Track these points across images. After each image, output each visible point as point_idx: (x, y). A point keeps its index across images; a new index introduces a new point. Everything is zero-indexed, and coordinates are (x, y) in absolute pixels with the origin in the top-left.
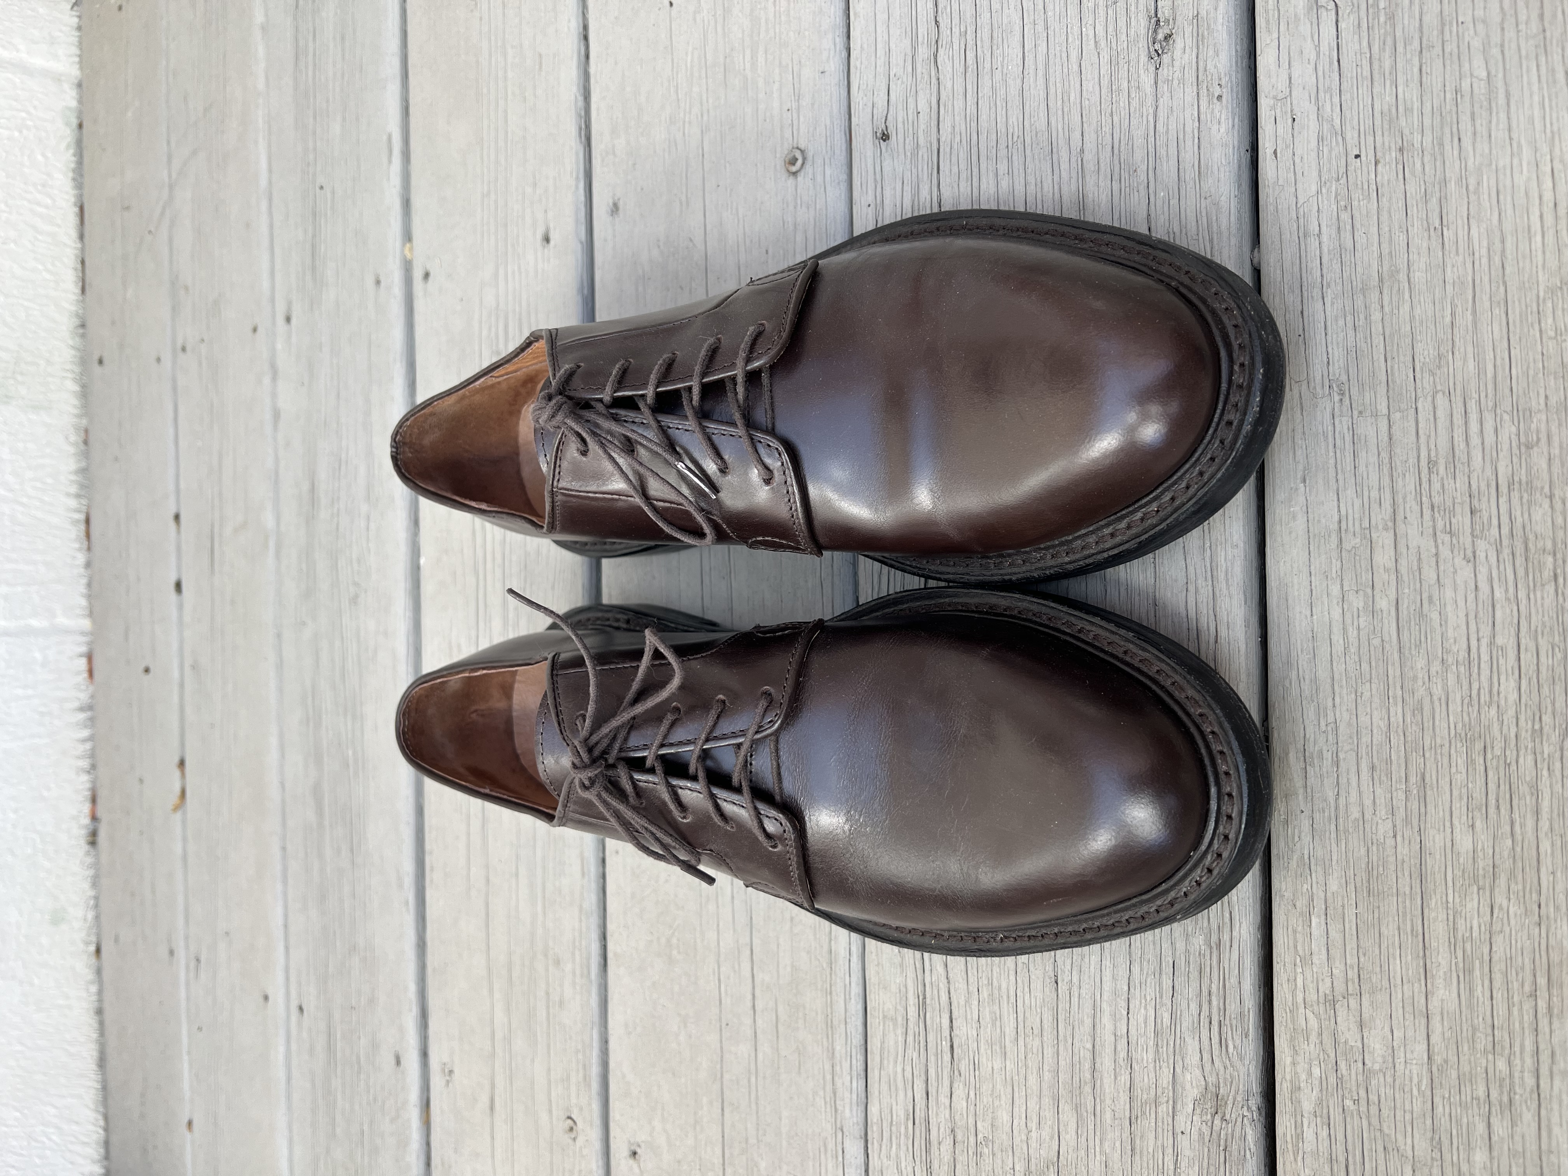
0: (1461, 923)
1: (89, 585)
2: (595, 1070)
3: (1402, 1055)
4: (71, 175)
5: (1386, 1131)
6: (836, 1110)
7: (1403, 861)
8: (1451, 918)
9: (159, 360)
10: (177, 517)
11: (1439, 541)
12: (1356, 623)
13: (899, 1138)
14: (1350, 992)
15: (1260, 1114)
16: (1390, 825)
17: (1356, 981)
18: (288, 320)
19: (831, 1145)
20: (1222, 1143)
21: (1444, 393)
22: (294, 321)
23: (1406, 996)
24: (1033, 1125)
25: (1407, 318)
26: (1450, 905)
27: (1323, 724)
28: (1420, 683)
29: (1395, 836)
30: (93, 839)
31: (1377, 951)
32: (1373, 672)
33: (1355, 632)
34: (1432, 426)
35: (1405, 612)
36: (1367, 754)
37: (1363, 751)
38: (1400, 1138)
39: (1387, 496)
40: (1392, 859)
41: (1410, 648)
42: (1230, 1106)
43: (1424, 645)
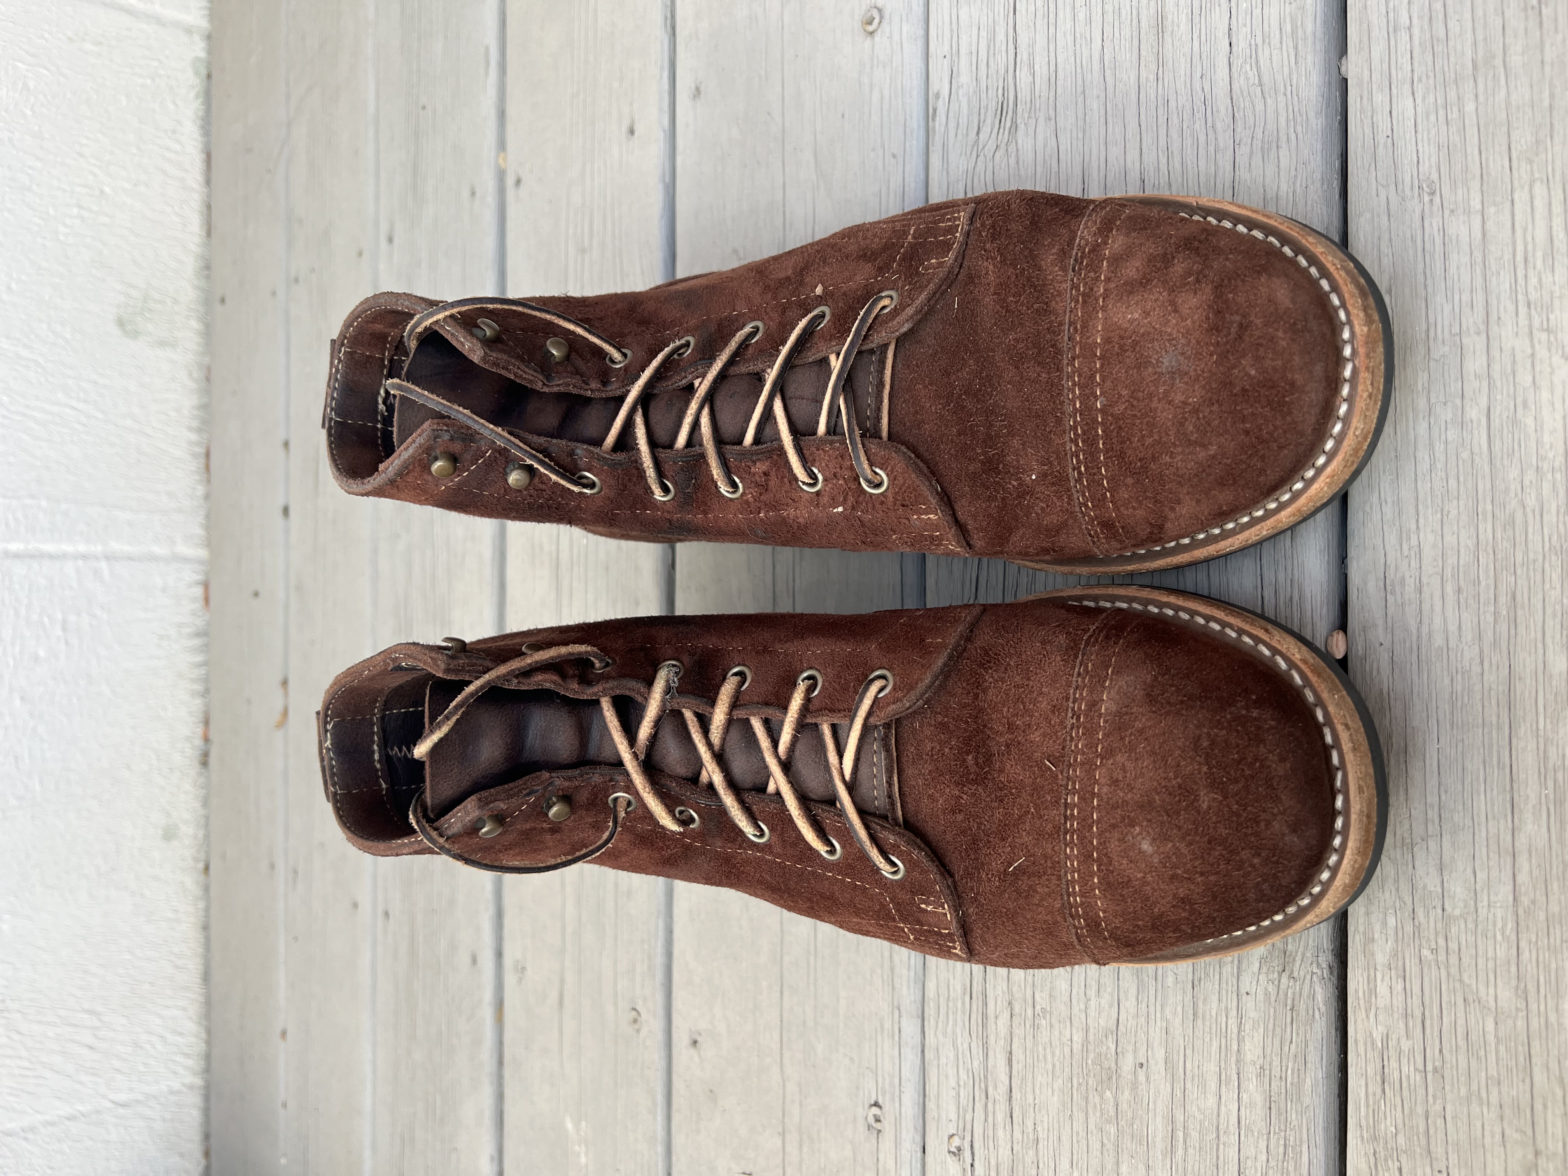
0: (1552, 752)
1: (208, 516)
2: (659, 960)
3: (1486, 898)
4: (199, 122)
5: (1467, 981)
6: (893, 988)
7: (1490, 689)
8: (1542, 747)
9: (274, 294)
10: (286, 444)
11: (1536, 341)
12: (1443, 437)
13: (955, 1013)
14: (1430, 833)
15: (1331, 973)
16: (1477, 650)
17: (1437, 820)
18: (390, 240)
19: (887, 1025)
20: (1289, 1002)
21: (1542, 181)
22: (396, 241)
23: (1491, 834)
24: (1092, 993)
25: (1503, 106)
26: (1541, 733)
27: (1405, 547)
28: (1512, 494)
29: (1482, 663)
30: (204, 760)
31: (1460, 788)
32: (1462, 488)
33: (1442, 446)
34: (1530, 220)
35: (1497, 421)
36: (1453, 576)
37: (1448, 572)
38: (1482, 988)
39: (1480, 298)
40: (1478, 687)
41: (1502, 458)
42: (1298, 963)
43: (1517, 454)
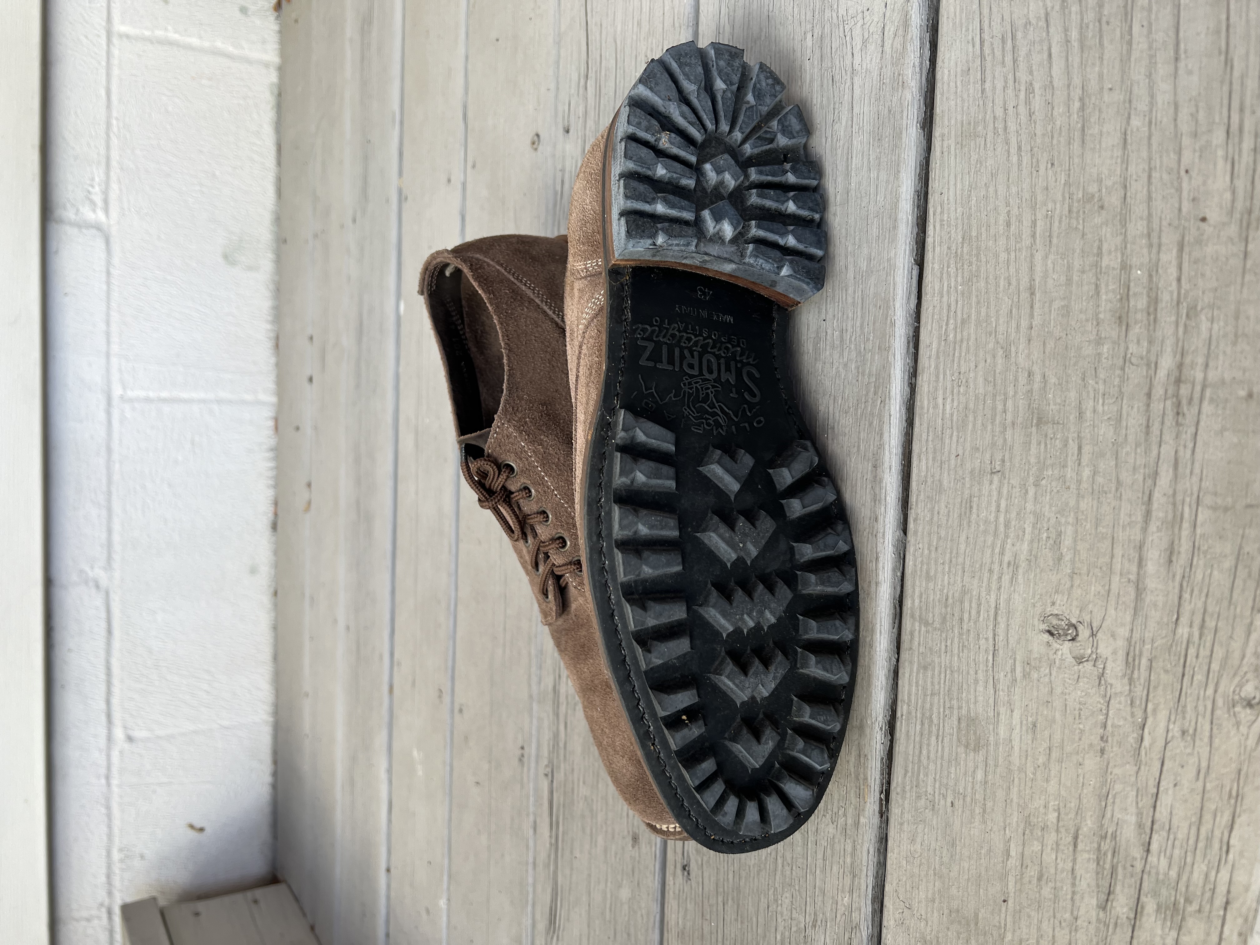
1: (278, 377)
4: (273, 125)
9: (307, 242)
30: (274, 527)
